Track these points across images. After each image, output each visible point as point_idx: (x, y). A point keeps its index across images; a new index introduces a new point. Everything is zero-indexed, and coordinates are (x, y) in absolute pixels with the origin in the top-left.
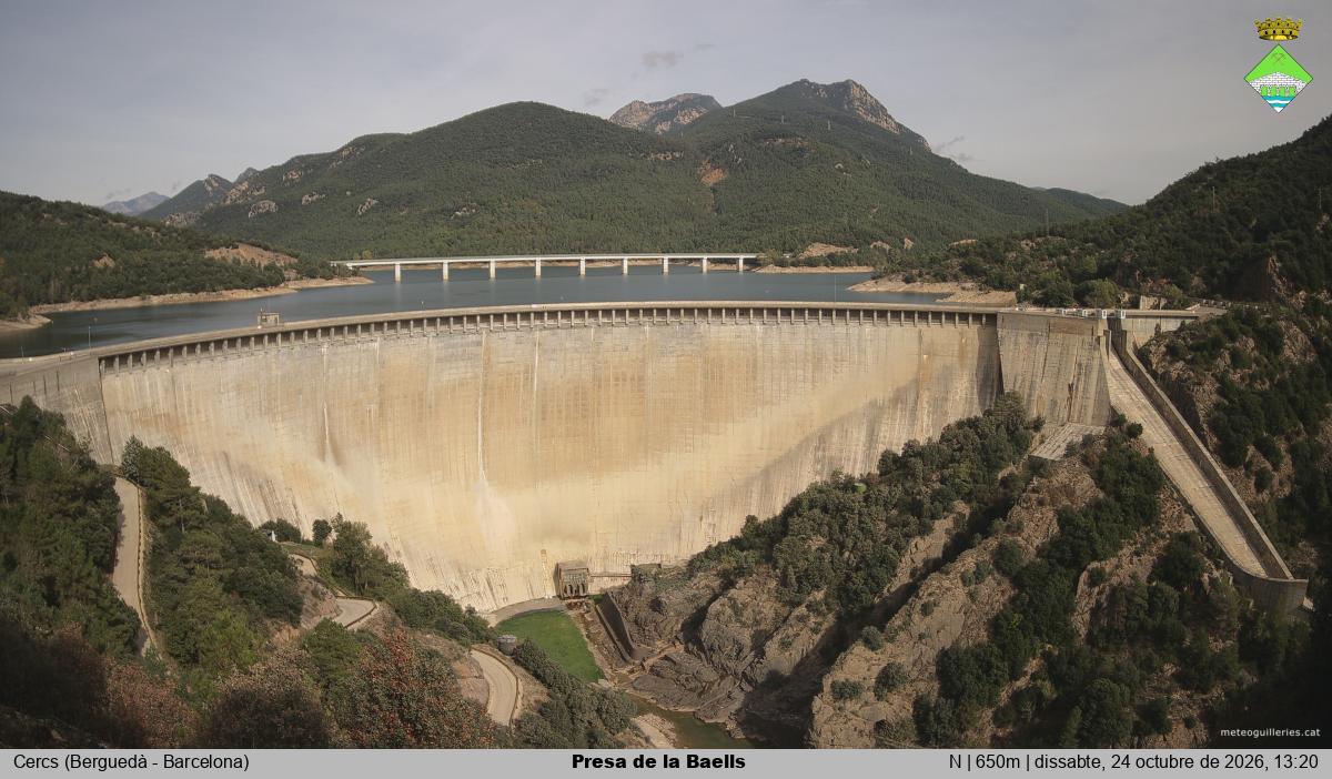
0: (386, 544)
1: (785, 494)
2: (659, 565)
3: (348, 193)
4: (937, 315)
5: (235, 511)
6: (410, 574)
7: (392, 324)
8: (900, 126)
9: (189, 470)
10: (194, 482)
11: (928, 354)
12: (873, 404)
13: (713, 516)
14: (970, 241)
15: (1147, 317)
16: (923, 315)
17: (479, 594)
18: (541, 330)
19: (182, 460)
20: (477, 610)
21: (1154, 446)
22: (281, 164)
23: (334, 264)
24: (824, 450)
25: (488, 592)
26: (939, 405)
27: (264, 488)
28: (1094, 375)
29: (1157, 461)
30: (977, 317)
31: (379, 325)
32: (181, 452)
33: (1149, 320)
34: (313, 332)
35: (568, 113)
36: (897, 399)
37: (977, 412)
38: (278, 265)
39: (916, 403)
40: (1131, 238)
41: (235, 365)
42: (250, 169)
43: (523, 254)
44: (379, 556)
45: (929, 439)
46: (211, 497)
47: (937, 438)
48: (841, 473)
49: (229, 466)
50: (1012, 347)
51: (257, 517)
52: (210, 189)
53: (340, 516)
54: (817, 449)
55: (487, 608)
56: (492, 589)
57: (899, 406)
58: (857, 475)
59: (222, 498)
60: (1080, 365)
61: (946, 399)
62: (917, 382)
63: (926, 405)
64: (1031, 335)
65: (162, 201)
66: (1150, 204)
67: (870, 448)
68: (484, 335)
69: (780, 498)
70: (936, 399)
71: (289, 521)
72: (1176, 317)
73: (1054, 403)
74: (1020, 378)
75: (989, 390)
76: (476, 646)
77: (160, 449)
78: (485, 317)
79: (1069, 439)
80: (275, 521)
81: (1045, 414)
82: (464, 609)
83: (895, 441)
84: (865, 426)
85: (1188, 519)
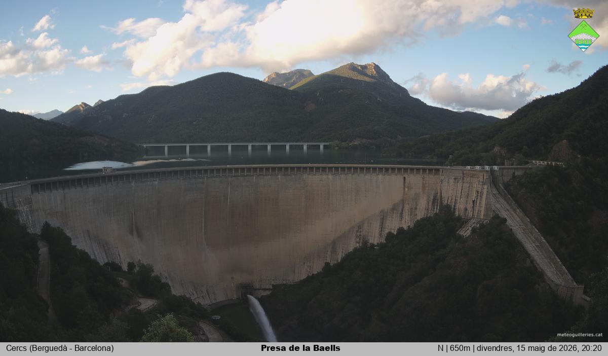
0: (160, 274)
1: (342, 252)
2: (285, 284)
3: (144, 113)
4: (412, 170)
5: (92, 257)
6: (172, 288)
7: (164, 173)
8: (396, 84)
9: (72, 238)
10: (73, 244)
11: (408, 188)
12: (382, 211)
13: (310, 262)
14: (427, 136)
15: (508, 169)
16: (406, 170)
17: (203, 296)
18: (231, 177)
19: (69, 233)
20: (202, 304)
21: (512, 227)
22: (114, 98)
23: (138, 145)
24: (360, 232)
25: (207, 296)
26: (413, 211)
27: (105, 246)
28: (484, 196)
29: (514, 234)
30: (431, 170)
31: (158, 173)
32: (68, 229)
33: (510, 170)
34: (128, 176)
35: (244, 77)
36: (394, 209)
37: (431, 214)
38: (112, 145)
39: (402, 210)
40: (501, 133)
41: (92, 191)
42: (100, 100)
43: (223, 142)
44: (157, 279)
45: (409, 226)
46: (81, 250)
47: (412, 226)
48: (368, 242)
49: (89, 236)
50: (447, 184)
51: (102, 259)
52: (82, 109)
53: (140, 260)
54: (357, 231)
55: (207, 302)
56: (208, 295)
57: (395, 212)
58: (375, 243)
59: (86, 251)
60: (478, 192)
61: (416, 208)
62: (403, 201)
63: (407, 211)
64: (455, 179)
65: (60, 114)
66: (510, 117)
67: (381, 230)
68: (205, 179)
69: (340, 254)
70: (411, 209)
71: (117, 262)
72: (522, 169)
73: (466, 209)
74: (450, 198)
75: (436, 204)
76: (202, 320)
77: (59, 228)
78: (206, 171)
79: (473, 225)
80: (110, 262)
81: (462, 214)
82: (196, 304)
83: (393, 228)
84: (379, 221)
85: (528, 261)
